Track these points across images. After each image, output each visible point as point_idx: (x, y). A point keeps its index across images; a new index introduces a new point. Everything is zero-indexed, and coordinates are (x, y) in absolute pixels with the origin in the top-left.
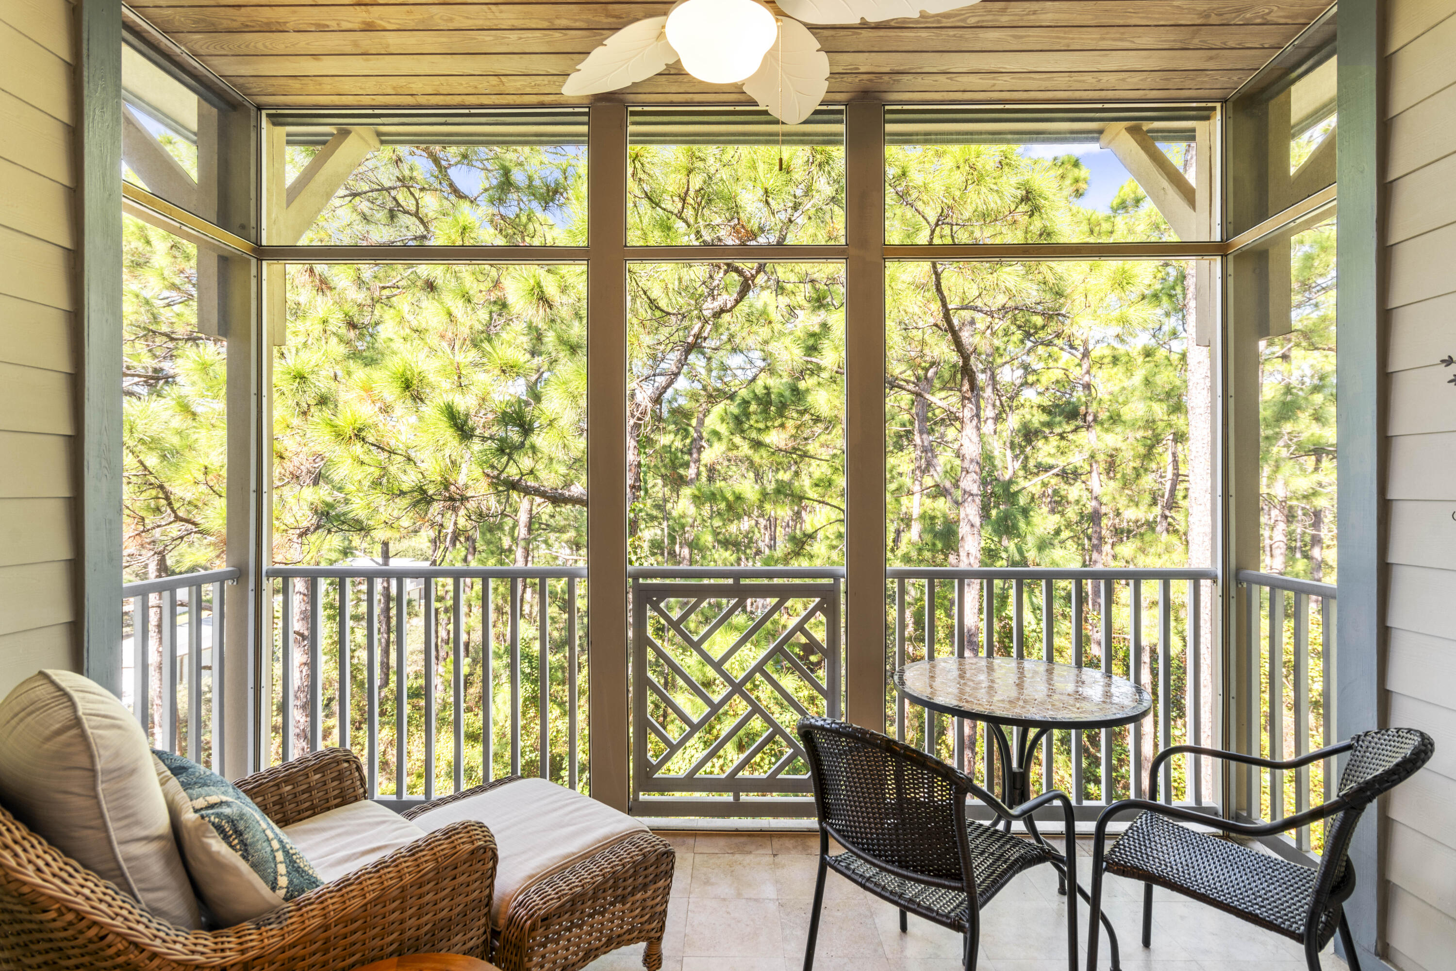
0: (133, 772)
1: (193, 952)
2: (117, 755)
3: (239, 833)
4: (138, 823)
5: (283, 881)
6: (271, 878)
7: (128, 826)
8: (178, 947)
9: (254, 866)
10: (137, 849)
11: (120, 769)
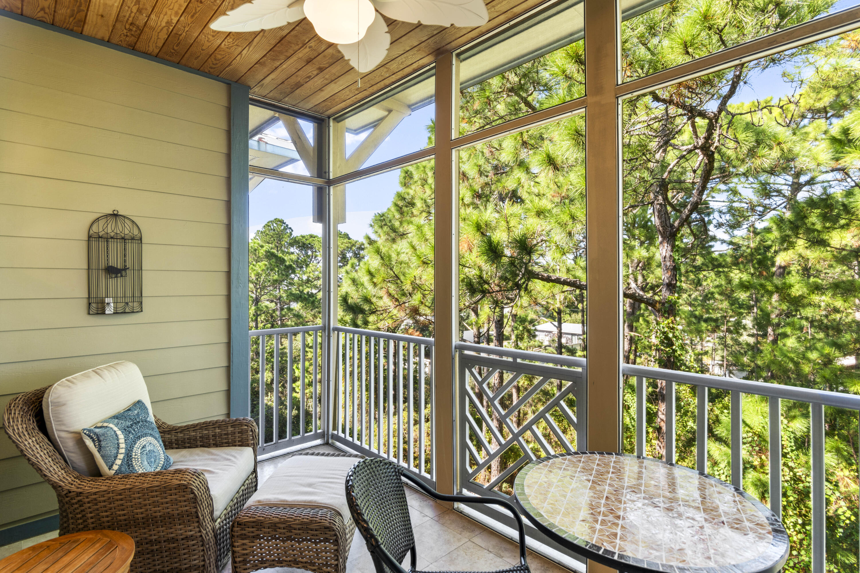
0: (64, 405)
1: (61, 480)
2: (59, 397)
3: (100, 441)
4: (63, 425)
5: (115, 467)
6: (110, 464)
7: (60, 425)
8: (56, 476)
9: (102, 456)
10: (63, 435)
11: (58, 402)
